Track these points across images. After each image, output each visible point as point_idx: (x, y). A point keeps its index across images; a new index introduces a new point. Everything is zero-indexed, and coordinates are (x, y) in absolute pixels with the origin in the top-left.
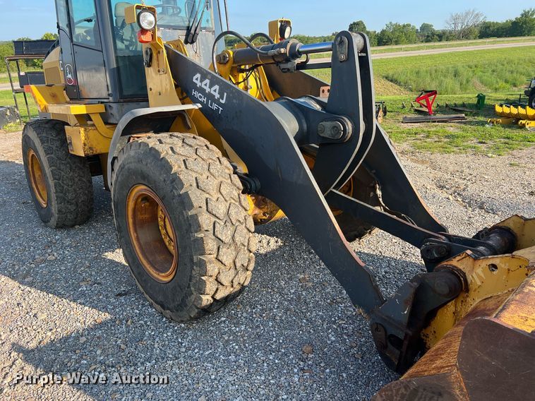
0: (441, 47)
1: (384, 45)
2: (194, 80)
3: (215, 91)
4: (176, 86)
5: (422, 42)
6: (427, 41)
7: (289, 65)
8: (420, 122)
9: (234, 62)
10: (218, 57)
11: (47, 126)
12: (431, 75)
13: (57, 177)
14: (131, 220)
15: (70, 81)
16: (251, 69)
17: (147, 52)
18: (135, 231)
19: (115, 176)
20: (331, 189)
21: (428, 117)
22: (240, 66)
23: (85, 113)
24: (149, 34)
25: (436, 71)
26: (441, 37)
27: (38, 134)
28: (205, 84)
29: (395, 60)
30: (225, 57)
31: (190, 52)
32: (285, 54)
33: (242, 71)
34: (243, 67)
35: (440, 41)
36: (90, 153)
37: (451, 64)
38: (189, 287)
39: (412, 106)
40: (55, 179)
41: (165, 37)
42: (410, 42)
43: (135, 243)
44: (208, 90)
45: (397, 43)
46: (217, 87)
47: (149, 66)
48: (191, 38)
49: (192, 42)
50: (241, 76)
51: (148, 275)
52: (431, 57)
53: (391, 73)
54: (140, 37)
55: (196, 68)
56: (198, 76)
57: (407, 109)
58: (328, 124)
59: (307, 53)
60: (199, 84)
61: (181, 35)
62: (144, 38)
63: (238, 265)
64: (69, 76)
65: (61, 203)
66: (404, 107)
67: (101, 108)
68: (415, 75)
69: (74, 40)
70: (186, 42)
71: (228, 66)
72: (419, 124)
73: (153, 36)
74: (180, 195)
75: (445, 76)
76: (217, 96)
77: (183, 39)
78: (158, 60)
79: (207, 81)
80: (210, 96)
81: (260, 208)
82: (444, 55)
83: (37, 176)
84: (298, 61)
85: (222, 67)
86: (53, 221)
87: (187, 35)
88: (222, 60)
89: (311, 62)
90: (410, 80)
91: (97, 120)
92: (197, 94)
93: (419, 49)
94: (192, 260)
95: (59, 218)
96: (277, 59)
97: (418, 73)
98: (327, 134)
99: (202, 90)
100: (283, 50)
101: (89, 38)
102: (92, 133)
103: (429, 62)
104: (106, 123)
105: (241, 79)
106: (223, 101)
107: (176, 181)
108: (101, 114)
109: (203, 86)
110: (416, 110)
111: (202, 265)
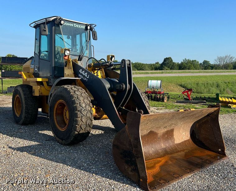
0: (211, 72)
1: (182, 70)
2: (80, 71)
3: (86, 74)
4: (74, 73)
5: (202, 69)
6: (205, 69)
7: (109, 68)
8: (184, 103)
9: (93, 67)
10: (88, 65)
11: (25, 86)
12: (204, 85)
13: (27, 104)
14: (55, 112)
15: (36, 71)
16: (99, 70)
17: (65, 62)
18: (56, 116)
19: (51, 98)
20: (120, 106)
21: (189, 101)
22: (95, 68)
23: (41, 81)
24: (67, 57)
25: (207, 84)
26: (213, 67)
27: (22, 89)
28: (83, 73)
29: (186, 77)
30: (90, 65)
31: (79, 63)
32: (108, 65)
33: (96, 70)
34: (96, 69)
35: (212, 69)
36: (41, 95)
37: (215, 81)
38: (72, 129)
39: (184, 97)
40: (26, 104)
41: (72, 58)
42: (196, 69)
43: (55, 120)
44: (84, 74)
45: (189, 69)
46: (86, 73)
47: (66, 66)
48: (80, 59)
49: (80, 61)
50: (96, 71)
51: (58, 130)
52: (205, 77)
53: (183, 83)
54: (64, 57)
55: (81, 68)
56: (81, 70)
57: (181, 98)
58: (118, 85)
59: (115, 65)
60: (81, 72)
61: (77, 58)
62: (65, 58)
63: (87, 123)
64: (36, 69)
65: (26, 114)
66: (179, 97)
67: (47, 80)
68: (196, 85)
69: (40, 57)
70: (78, 60)
71: (91, 68)
72: (184, 104)
73: (68, 58)
74: (72, 101)
75: (212, 87)
76: (86, 76)
77: (77, 59)
78: (69, 65)
79: (84, 72)
80: (84, 76)
81: (97, 113)
82: (212, 76)
83: (16, 105)
84: (112, 67)
85: (89, 69)
86: (21, 122)
87: (79, 58)
88: (89, 66)
89: (116, 67)
90: (193, 87)
91: (45, 84)
92: (80, 75)
93: (200, 72)
94: (73, 120)
95: (24, 120)
96: (106, 67)
97: (197, 84)
98: (118, 88)
99: (82, 74)
100: (107, 64)
101: (45, 57)
102: (43, 88)
103: (204, 79)
104: (48, 85)
105: (95, 72)
106: (88, 78)
107: (72, 97)
108: (46, 82)
109: (82, 73)
110: (185, 98)
111: (77, 121)
